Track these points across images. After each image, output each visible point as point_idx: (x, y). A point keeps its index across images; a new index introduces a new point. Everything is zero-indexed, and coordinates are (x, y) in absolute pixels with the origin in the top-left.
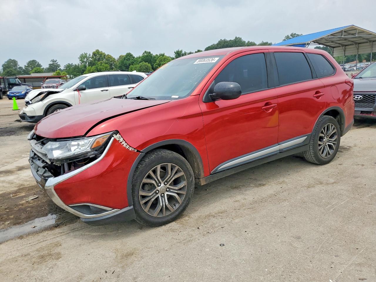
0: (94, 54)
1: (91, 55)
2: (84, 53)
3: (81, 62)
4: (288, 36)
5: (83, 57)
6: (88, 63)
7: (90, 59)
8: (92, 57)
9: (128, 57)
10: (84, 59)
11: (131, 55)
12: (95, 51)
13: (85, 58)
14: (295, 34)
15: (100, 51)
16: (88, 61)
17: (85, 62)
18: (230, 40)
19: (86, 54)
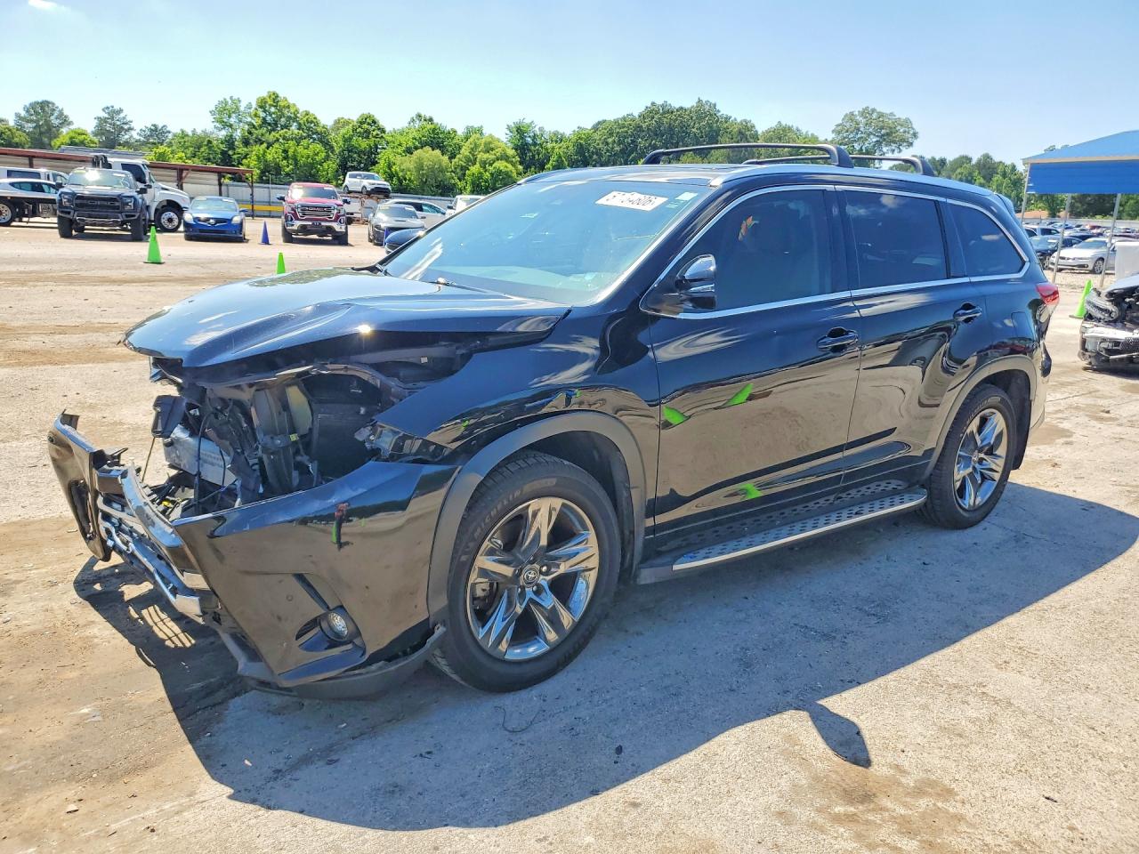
0: (262, 104)
1: (254, 106)
2: (228, 100)
3: (218, 125)
4: (852, 114)
5: (224, 112)
6: (239, 131)
7: (249, 119)
8: (256, 115)
9: (365, 126)
10: (230, 117)
11: (374, 122)
12: (265, 94)
13: (234, 115)
14: (874, 110)
15: (281, 95)
16: (241, 124)
17: (231, 126)
18: (682, 108)
19: (237, 102)
